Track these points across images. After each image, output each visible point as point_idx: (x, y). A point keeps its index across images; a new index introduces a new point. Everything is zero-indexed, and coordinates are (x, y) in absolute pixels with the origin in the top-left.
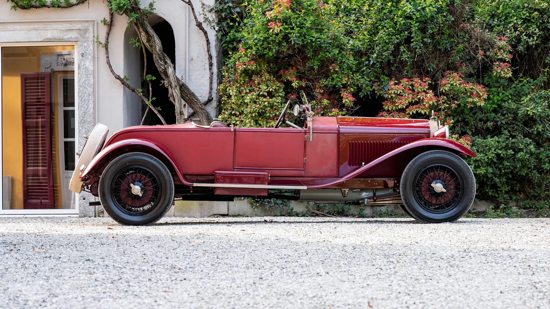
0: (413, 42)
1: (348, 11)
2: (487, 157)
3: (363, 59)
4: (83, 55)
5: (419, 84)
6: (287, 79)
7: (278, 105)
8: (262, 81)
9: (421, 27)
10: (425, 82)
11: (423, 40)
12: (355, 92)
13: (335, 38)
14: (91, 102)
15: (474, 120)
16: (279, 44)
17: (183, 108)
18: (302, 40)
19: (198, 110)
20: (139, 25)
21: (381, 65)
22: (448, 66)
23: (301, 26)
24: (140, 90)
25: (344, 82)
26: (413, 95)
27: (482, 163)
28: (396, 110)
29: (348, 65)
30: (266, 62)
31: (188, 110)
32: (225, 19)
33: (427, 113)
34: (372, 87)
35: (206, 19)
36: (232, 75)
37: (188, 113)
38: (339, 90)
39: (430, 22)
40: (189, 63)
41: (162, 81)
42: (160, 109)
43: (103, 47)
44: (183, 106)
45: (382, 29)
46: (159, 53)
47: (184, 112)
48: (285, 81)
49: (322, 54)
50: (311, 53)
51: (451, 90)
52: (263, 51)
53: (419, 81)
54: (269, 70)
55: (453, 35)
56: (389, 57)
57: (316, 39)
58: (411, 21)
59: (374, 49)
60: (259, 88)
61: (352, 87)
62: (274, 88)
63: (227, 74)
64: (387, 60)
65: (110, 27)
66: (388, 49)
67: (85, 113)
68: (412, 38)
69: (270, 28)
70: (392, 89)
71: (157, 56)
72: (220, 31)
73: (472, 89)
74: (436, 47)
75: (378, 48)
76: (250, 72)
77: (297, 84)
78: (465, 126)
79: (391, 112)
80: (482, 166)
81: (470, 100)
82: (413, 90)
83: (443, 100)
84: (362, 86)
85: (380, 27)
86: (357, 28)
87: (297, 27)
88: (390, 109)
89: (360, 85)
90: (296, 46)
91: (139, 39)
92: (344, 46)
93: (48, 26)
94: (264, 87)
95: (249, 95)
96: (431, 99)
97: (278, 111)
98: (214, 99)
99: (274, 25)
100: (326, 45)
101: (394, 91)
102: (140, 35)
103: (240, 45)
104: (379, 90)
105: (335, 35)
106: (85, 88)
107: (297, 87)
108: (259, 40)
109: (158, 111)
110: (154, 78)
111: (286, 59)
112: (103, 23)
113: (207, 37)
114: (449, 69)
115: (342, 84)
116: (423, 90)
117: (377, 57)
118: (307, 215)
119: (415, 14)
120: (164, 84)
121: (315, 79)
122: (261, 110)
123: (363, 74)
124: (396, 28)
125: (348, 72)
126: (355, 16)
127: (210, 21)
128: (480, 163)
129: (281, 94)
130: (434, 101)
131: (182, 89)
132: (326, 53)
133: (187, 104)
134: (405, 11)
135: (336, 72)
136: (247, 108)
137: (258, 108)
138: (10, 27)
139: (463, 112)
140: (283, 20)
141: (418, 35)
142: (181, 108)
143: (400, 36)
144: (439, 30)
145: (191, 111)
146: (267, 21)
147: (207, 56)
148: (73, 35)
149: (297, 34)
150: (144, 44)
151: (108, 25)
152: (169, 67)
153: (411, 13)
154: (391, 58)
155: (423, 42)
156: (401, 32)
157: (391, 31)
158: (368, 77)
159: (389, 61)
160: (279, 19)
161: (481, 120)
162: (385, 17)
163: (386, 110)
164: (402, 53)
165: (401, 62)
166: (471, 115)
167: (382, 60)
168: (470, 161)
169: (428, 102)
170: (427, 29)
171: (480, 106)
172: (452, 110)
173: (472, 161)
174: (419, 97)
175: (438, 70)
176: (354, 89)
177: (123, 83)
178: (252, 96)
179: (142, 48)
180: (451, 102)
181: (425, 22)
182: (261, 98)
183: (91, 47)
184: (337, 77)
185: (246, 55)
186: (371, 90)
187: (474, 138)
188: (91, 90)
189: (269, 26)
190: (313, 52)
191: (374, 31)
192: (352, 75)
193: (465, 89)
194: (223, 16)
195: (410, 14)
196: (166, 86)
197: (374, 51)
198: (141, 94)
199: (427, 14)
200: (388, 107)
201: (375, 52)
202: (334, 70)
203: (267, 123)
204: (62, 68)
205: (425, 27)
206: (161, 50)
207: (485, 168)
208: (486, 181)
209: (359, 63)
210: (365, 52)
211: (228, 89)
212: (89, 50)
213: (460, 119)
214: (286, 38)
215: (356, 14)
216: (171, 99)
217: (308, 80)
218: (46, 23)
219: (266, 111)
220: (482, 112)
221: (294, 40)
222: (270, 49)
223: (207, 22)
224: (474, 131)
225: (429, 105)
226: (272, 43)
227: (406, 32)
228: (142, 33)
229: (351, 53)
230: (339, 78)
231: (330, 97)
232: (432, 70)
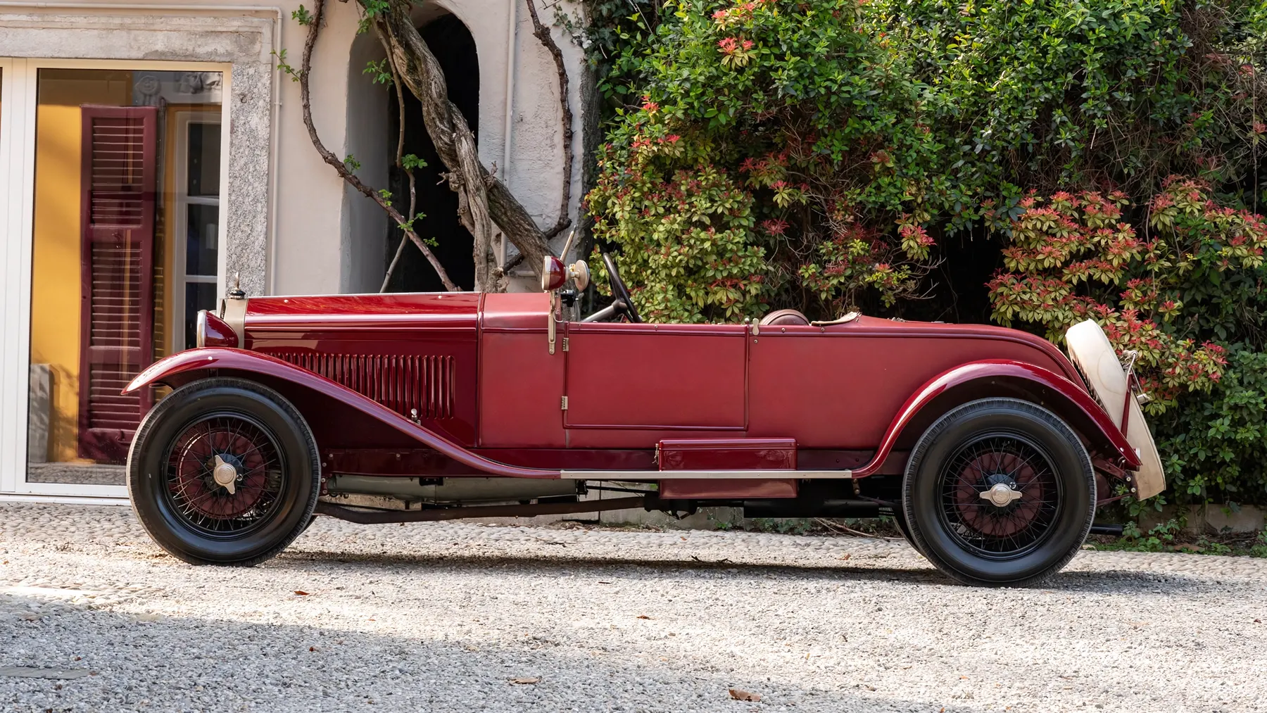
0: (1086, 100)
1: (923, 13)
2: (1263, 398)
3: (957, 140)
4: (243, 98)
5: (1098, 207)
6: (761, 182)
7: (738, 250)
8: (698, 185)
9: (1108, 63)
10: (1113, 202)
11: (1111, 96)
12: (933, 223)
13: (889, 84)
14: (261, 218)
15: (1234, 302)
16: (747, 93)
17: (493, 244)
18: (804, 86)
19: (533, 250)
20: (389, 29)
21: (1003, 156)
22: (1172, 163)
23: (803, 51)
24: (387, 194)
25: (908, 198)
26: (1082, 234)
27: (1250, 414)
28: (1037, 270)
29: (918, 152)
30: (709, 141)
31: (506, 248)
32: (609, 20)
33: (1117, 282)
34: (977, 210)
35: (561, 19)
36: (622, 168)
37: (506, 256)
38: (894, 217)
39: (1131, 50)
40: (513, 129)
41: (443, 175)
42: (436, 244)
43: (295, 80)
44: (493, 237)
45: (1008, 64)
46: (439, 102)
47: (496, 254)
48: (758, 187)
49: (852, 123)
50: (827, 121)
51: (1178, 224)
52: (702, 110)
53: (1099, 198)
54: (717, 158)
55: (1190, 84)
56: (1025, 135)
57: (840, 86)
58: (1083, 47)
59: (985, 114)
60: (691, 204)
61: (926, 211)
62: (728, 205)
63: (608, 164)
64: (1018, 145)
65: (316, 31)
66: (1021, 117)
67: (244, 246)
68: (1085, 89)
69: (725, 54)
70: (1029, 218)
71: (432, 110)
72: (594, 50)
73: (1233, 223)
74: (1144, 113)
75: (997, 113)
76: (668, 162)
77: (786, 196)
78: (1212, 315)
79: (1025, 278)
80: (1251, 421)
81: (1226, 251)
82: (1083, 223)
83: (1156, 249)
84: (952, 208)
85: (1004, 59)
86: (946, 58)
87: (794, 54)
88: (1022, 269)
89: (947, 206)
90: (788, 101)
91: (388, 64)
92: (911, 104)
93: (158, 20)
94: (702, 203)
95: (663, 221)
96: (1127, 246)
97: (737, 264)
98: (574, 224)
99: (733, 46)
100: (865, 103)
101: (1034, 222)
102: (392, 54)
103: (647, 94)
104: (994, 219)
105: (887, 77)
106: (246, 181)
107: (786, 205)
108: (695, 84)
109: (431, 247)
110: (423, 164)
111: (761, 128)
112: (297, 19)
113: (561, 65)
114: (1175, 169)
115: (903, 203)
116: (1107, 221)
117: (993, 134)
118: (800, 529)
119: (1093, 30)
120: (447, 182)
121: (834, 186)
122: (692, 262)
123: (957, 179)
124: (1044, 64)
125: (918, 172)
126: (941, 27)
127: (569, 25)
128: (1245, 414)
129: (745, 223)
130: (1134, 251)
131: (492, 197)
132: (865, 122)
133: (503, 234)
134: (1069, 21)
135: (888, 172)
136: (657, 253)
137: (686, 255)
138: (59, 19)
139: (1205, 280)
140: (757, 35)
141: (1099, 82)
142: (488, 245)
143: (1055, 84)
144: (1154, 71)
145: (515, 252)
146: (715, 34)
147: (560, 114)
148: (222, 46)
149: (792, 72)
150: (400, 77)
151: (311, 24)
152: (463, 139)
153: (1084, 27)
154: (1029, 138)
155: (1112, 102)
156: (1056, 75)
157: (1031, 69)
158: (969, 186)
159: (1024, 146)
160: (749, 32)
161: (1251, 302)
162: (1017, 34)
163: (1012, 270)
164: (1058, 127)
165: (1055, 150)
166: (1227, 286)
167: (1005, 144)
168: (1221, 408)
169: (1120, 255)
170: (1123, 68)
171: (1252, 266)
172: (1177, 275)
173: (1225, 408)
174: (1096, 239)
175: (1147, 174)
176: (932, 215)
177: (343, 175)
178: (672, 223)
179: (393, 88)
180: (1177, 255)
181: (1120, 50)
182: (695, 231)
183: (266, 80)
184: (890, 184)
185: (660, 120)
186: (976, 218)
187: (1232, 349)
188: (260, 188)
189: (720, 47)
190: (831, 118)
191: (986, 68)
192: (927, 181)
193: (1215, 223)
194: (605, 13)
195: (1081, 30)
196: (453, 186)
197: (985, 120)
198: (389, 203)
199: (1126, 29)
200: (1018, 263)
201: (988, 123)
202: (883, 165)
203: (707, 293)
204: (188, 98)
205: (1119, 62)
206: (444, 93)
207: (1257, 427)
208: (1260, 458)
209: (947, 148)
210: (963, 120)
211: (609, 203)
212: (260, 85)
213: (1199, 298)
214: (764, 80)
215: (942, 22)
216: (465, 221)
217: (816, 188)
218: (154, 14)
219: (707, 263)
220: (1256, 280)
221: (785, 87)
222: (721, 108)
223: (563, 26)
224: (1233, 331)
225: (1121, 261)
226: (727, 93)
227: (1070, 76)
228: (397, 51)
229: (928, 122)
230: (895, 186)
231: (869, 233)
232: (1133, 173)
